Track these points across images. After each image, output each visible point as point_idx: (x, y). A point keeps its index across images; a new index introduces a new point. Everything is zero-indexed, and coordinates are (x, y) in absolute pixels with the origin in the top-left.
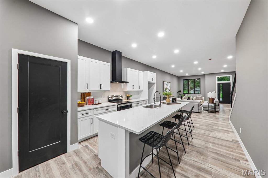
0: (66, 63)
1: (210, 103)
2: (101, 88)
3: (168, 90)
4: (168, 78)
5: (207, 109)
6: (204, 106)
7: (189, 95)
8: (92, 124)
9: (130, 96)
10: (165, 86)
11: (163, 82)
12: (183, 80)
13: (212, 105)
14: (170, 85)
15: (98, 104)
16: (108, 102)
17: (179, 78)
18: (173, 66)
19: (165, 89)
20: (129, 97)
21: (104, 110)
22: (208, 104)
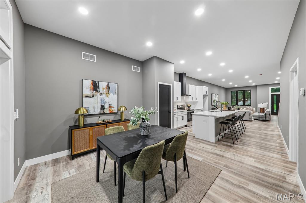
0: (170, 86)
1: (261, 113)
3: (216, 102)
4: (216, 90)
5: (258, 118)
6: (255, 116)
7: (238, 107)
10: (214, 98)
11: (212, 94)
12: (231, 91)
13: (263, 114)
14: (218, 97)
16: (178, 109)
17: (226, 89)
18: (224, 80)
19: (214, 101)
20: (190, 106)
22: (259, 114)
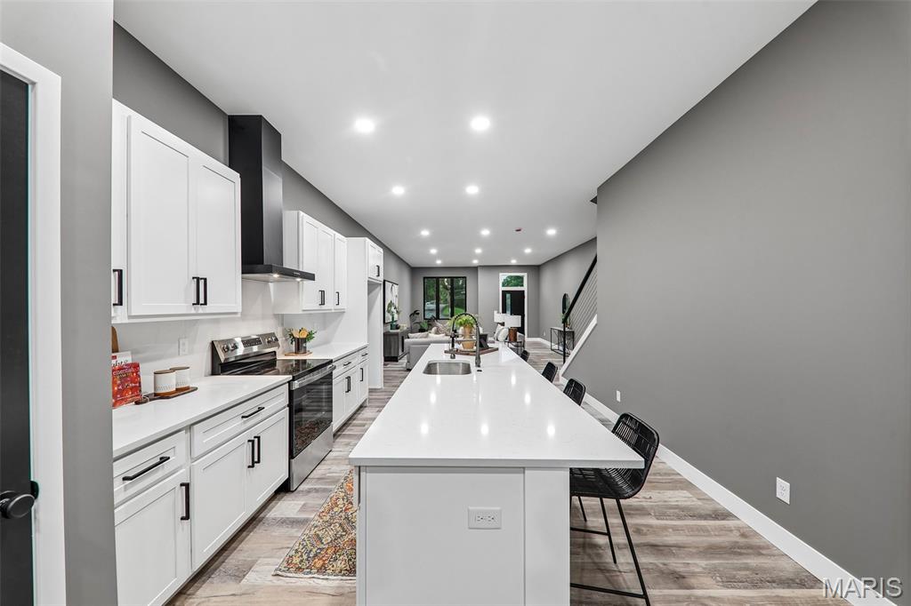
2: (202, 301)
3: (393, 309)
4: (392, 269)
8: (187, 517)
9: (310, 336)
10: (388, 297)
11: (384, 282)
12: (424, 278)
14: (396, 294)
15: (177, 390)
16: (213, 373)
17: (414, 271)
18: (425, 233)
19: (389, 305)
20: (304, 340)
21: (240, 421)
